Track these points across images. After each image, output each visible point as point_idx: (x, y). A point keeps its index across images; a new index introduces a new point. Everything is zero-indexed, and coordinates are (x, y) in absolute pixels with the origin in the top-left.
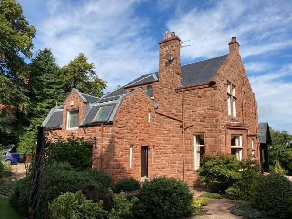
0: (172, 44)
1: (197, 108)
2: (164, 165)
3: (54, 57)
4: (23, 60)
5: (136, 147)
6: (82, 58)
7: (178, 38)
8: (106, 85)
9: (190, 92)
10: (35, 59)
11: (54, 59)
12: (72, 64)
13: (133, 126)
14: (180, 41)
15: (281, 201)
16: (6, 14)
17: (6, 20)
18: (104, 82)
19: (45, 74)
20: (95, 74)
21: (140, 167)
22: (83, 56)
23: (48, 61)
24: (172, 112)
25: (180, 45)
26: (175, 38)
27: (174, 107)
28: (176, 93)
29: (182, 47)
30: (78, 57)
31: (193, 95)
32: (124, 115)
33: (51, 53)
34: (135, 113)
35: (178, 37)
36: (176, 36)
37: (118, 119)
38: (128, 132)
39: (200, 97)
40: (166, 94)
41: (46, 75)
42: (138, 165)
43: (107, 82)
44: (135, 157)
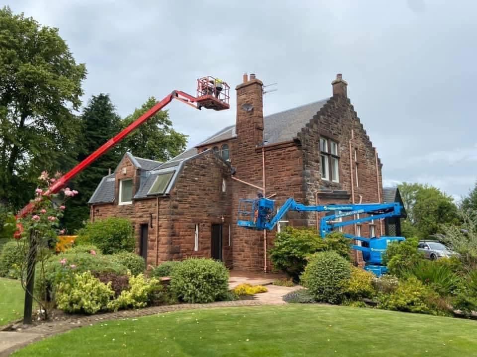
0: (251, 89)
1: (280, 173)
2: (243, 247)
3: (113, 105)
4: (70, 112)
5: (204, 225)
6: (152, 104)
7: (258, 82)
8: (187, 140)
9: (273, 153)
10: (87, 107)
11: (113, 107)
12: (138, 114)
13: (199, 198)
14: (262, 85)
15: (329, 284)
16: (44, 54)
17: (43, 61)
18: (184, 136)
19: (101, 128)
20: (171, 125)
21: (210, 251)
22: (154, 101)
23: (104, 111)
24: (251, 179)
25: (262, 90)
26: (254, 81)
27: (254, 173)
28: (256, 154)
29: (264, 93)
30: (147, 102)
31: (275, 157)
32: (186, 184)
33: (109, 99)
34: (201, 181)
35: (258, 80)
36: (257, 80)
37: (177, 191)
38: (191, 207)
39: (283, 159)
40: (244, 155)
41: (103, 130)
42: (207, 248)
43: (187, 136)
44: (202, 238)
